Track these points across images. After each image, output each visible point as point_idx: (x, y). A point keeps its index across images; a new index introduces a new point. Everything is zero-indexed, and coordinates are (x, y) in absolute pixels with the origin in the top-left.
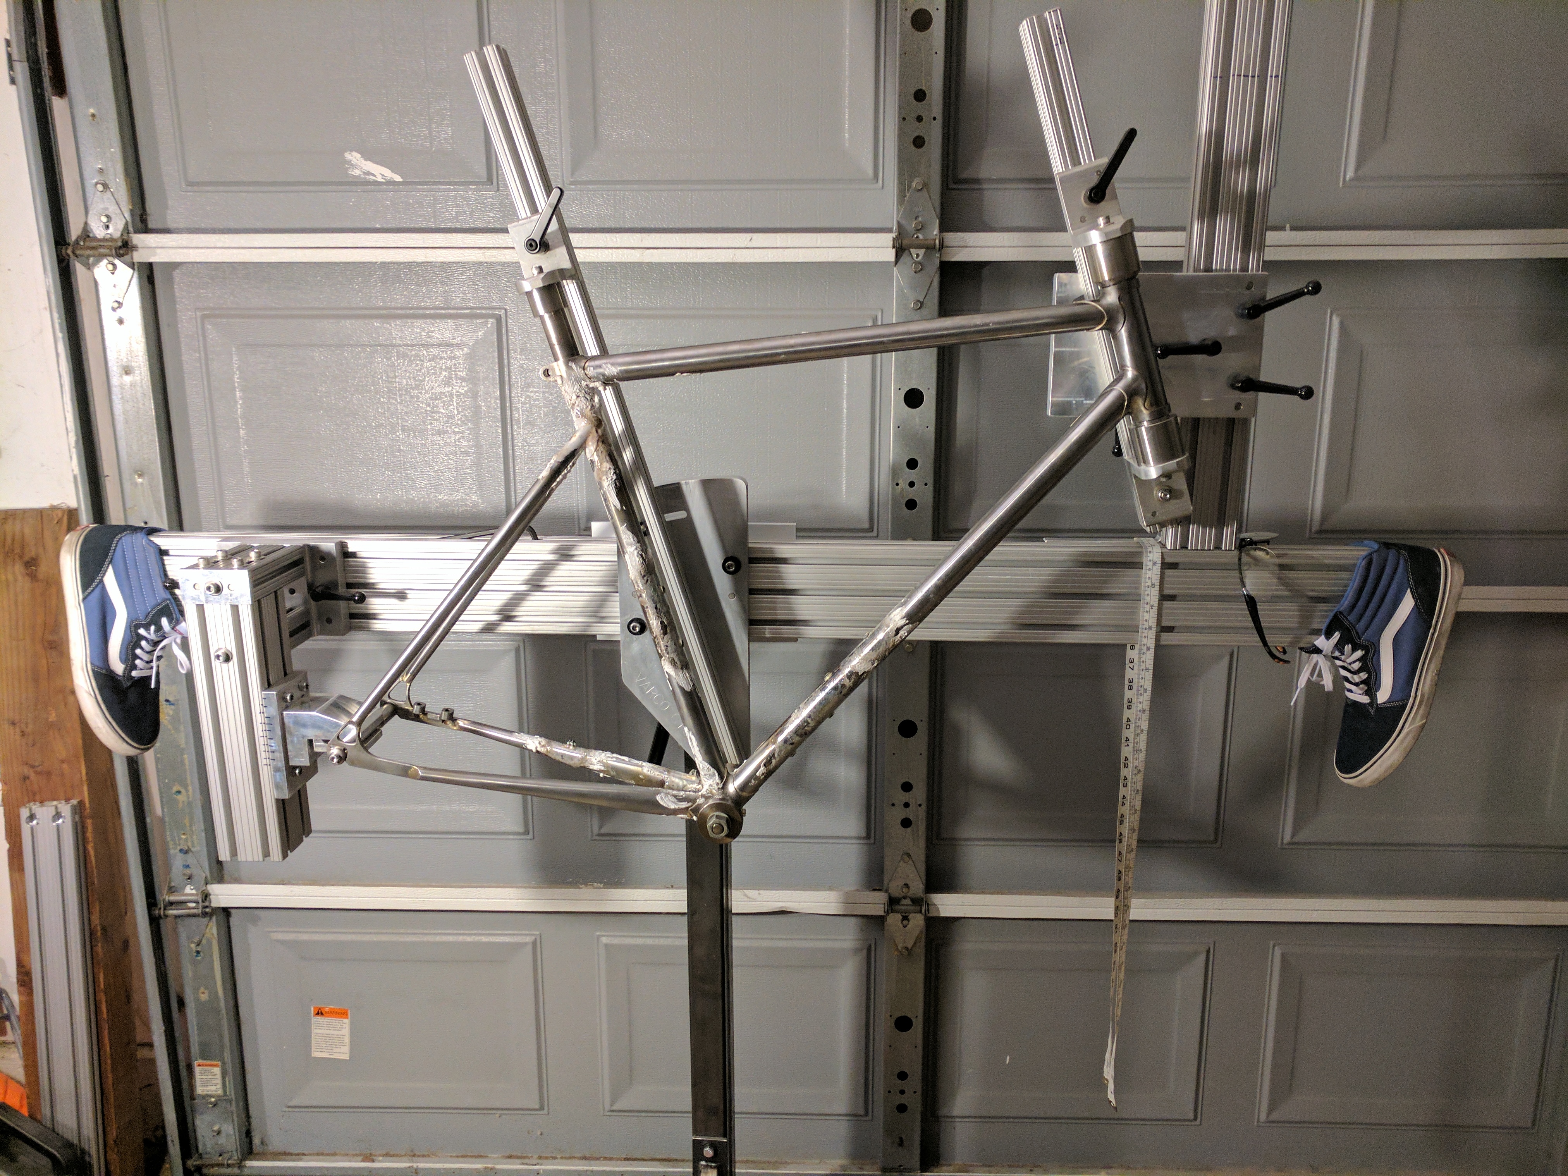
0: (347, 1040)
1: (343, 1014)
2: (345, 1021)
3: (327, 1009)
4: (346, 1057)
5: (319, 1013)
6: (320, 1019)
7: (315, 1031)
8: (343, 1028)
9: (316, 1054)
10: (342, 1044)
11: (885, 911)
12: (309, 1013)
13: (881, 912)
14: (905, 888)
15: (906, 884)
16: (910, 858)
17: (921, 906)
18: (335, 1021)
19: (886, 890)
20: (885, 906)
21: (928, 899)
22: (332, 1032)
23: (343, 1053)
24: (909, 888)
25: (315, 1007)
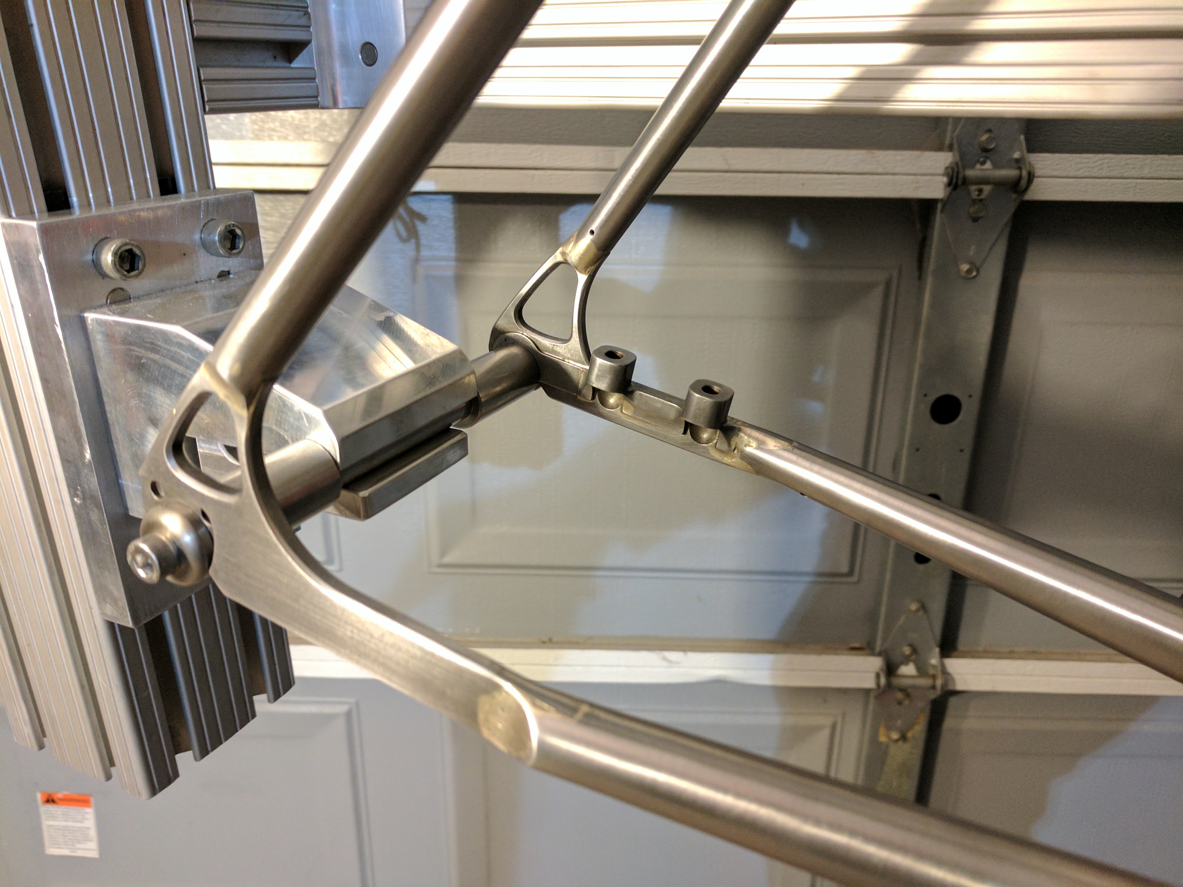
0: (93, 833)
1: (82, 801)
2: (88, 810)
3: (60, 795)
4: (96, 854)
5: (50, 800)
6: (51, 807)
7: (46, 823)
8: (87, 818)
9: (52, 851)
10: (87, 839)
11: (878, 684)
12: (35, 800)
13: (870, 683)
14: (907, 650)
15: (910, 645)
16: (923, 607)
17: (934, 677)
18: (73, 811)
19: (879, 654)
20: (878, 676)
21: (943, 666)
22: (70, 824)
23: (90, 850)
24: (915, 651)
25: (43, 794)
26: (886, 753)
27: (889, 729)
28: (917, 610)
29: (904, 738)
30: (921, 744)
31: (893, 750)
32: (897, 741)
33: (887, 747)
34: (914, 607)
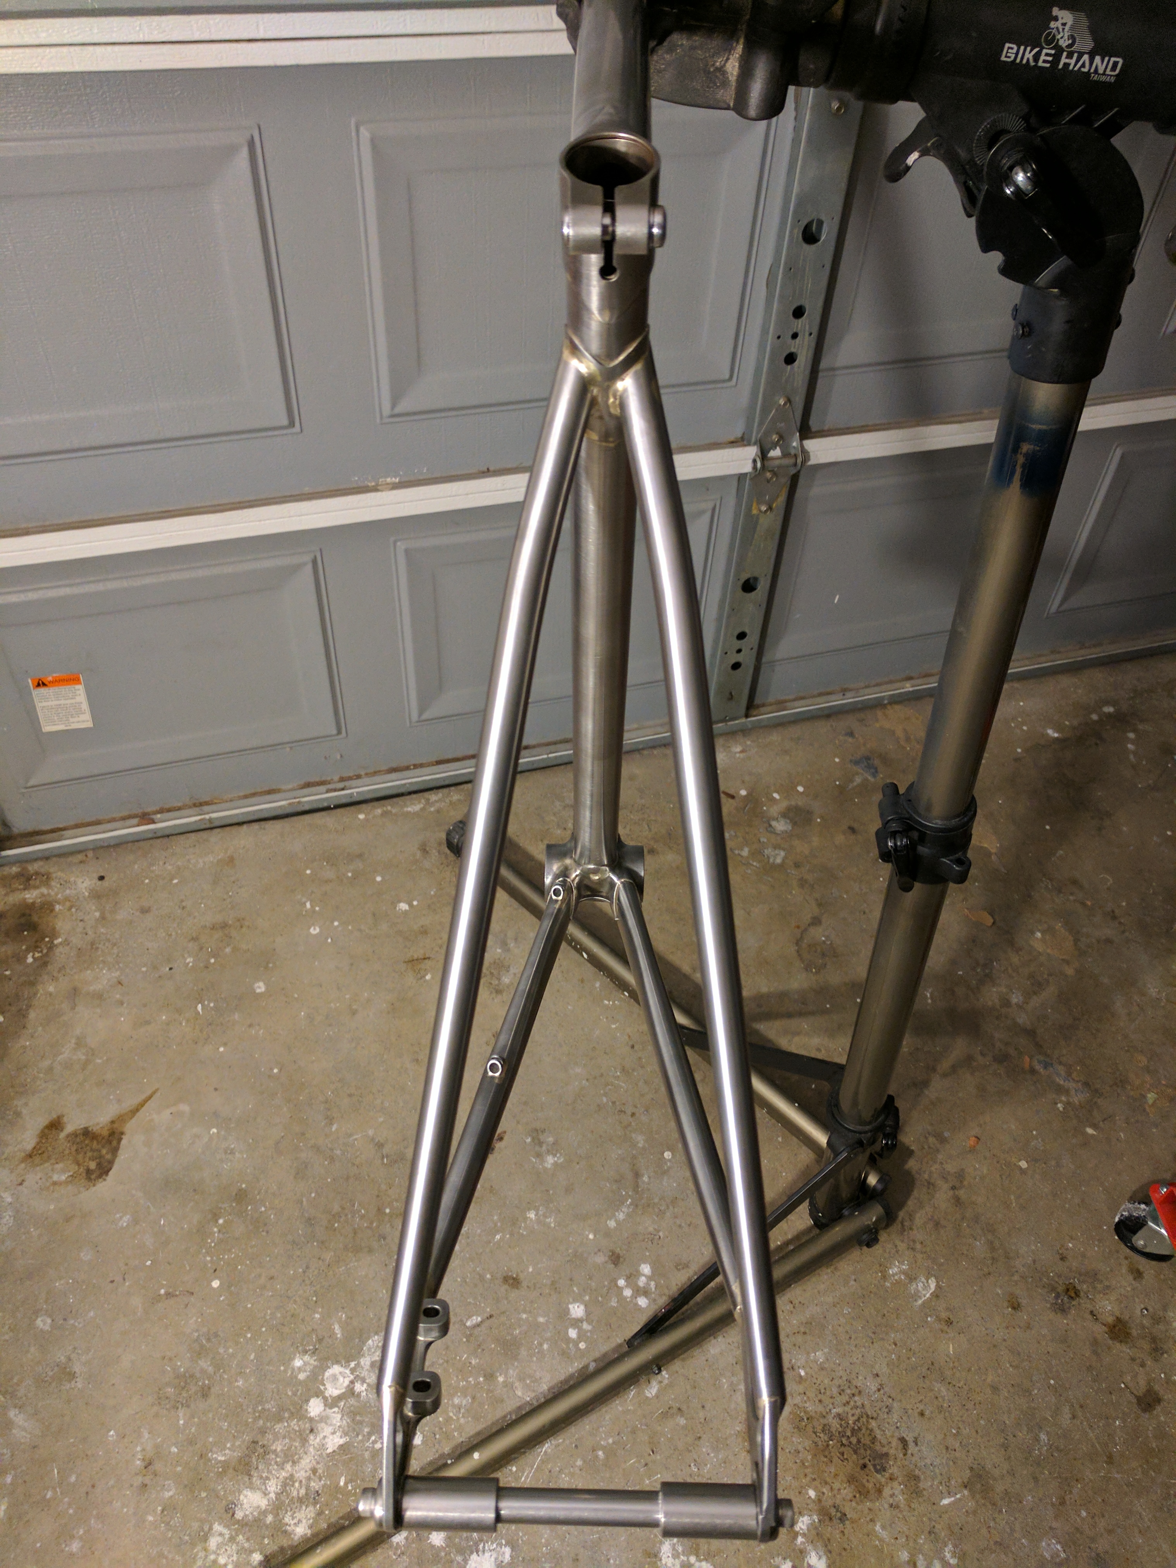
0: (85, 706)
1: (72, 680)
2: (77, 687)
3: (50, 679)
4: (90, 724)
5: (41, 684)
6: (42, 690)
7: (39, 705)
8: (79, 694)
9: (47, 728)
10: (81, 712)
11: (755, 468)
12: (28, 686)
13: (748, 468)
14: (775, 438)
15: (777, 433)
16: (789, 400)
17: (796, 456)
18: (64, 690)
19: (755, 444)
20: (754, 461)
21: (802, 446)
22: (62, 702)
23: (84, 721)
24: (781, 437)
25: (33, 680)
26: (757, 522)
27: (759, 503)
28: (785, 404)
29: (770, 508)
30: (782, 512)
31: (762, 520)
32: (766, 512)
33: (758, 518)
34: (782, 402)
